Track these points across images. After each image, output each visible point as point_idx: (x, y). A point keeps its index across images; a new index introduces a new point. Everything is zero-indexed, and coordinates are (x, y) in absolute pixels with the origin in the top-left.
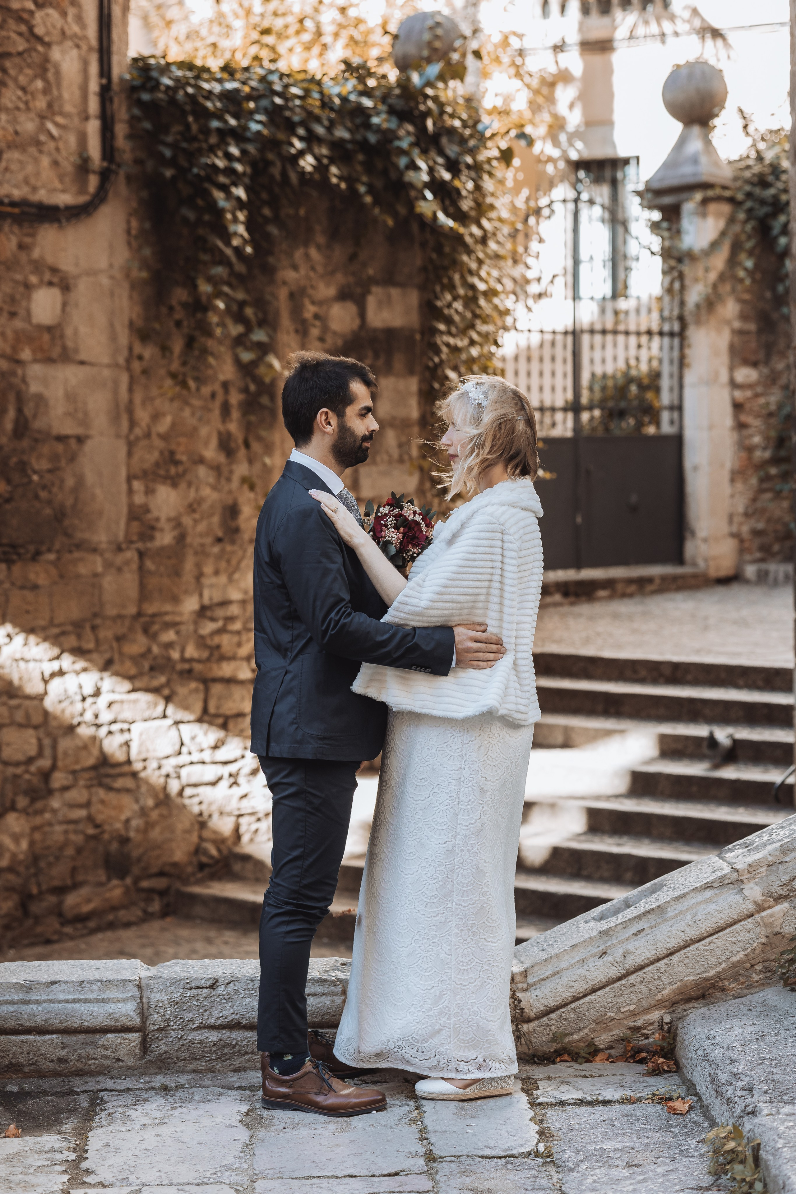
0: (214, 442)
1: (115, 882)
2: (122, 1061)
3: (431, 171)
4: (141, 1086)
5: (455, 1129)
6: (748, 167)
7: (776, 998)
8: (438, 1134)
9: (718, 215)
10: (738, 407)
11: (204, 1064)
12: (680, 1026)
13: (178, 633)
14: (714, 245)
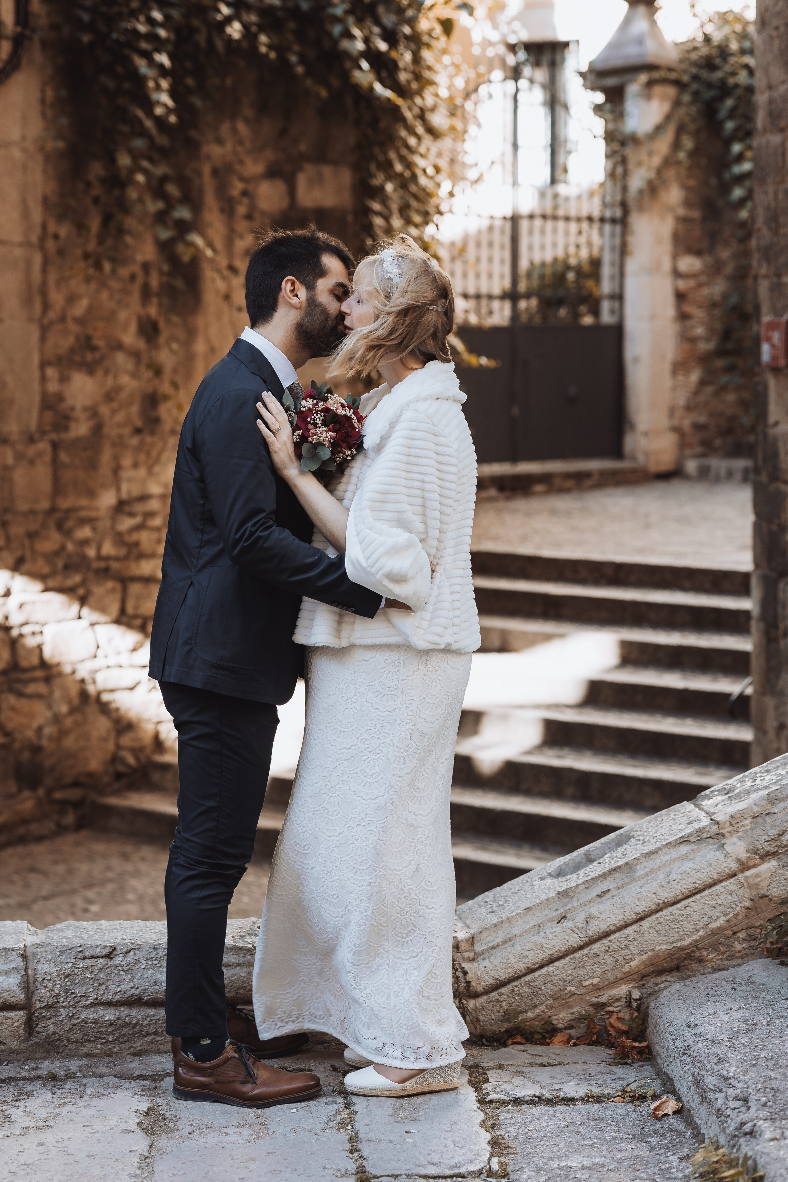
0: (133, 328)
1: (26, 793)
2: (4, 1044)
3: (367, 40)
4: (25, 1074)
5: (391, 1138)
6: (695, 49)
7: (764, 974)
8: (371, 1144)
9: (663, 98)
10: (680, 297)
11: (99, 1046)
12: (652, 1005)
13: (94, 529)
14: (659, 129)
